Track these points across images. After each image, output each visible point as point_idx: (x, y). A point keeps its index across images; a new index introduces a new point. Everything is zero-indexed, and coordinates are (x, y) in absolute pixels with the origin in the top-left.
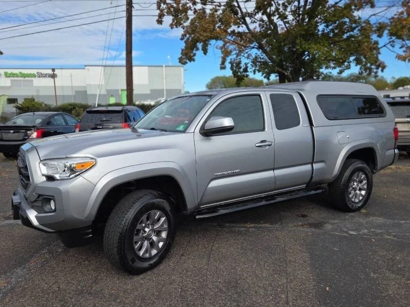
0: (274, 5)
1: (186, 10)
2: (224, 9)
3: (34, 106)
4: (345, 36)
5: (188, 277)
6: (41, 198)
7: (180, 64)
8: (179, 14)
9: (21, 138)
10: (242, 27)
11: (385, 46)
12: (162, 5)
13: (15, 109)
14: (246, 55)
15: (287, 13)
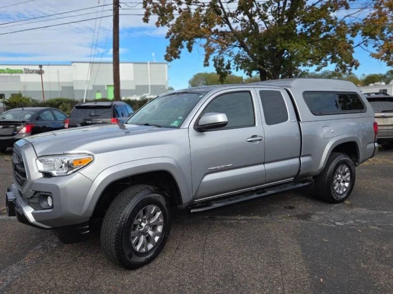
0: (255, 6)
1: (171, 9)
2: (208, 9)
3: (21, 101)
4: (322, 36)
5: (184, 271)
6: (37, 195)
7: (166, 61)
8: (165, 14)
9: (11, 134)
10: (225, 26)
11: (359, 45)
12: (148, 4)
13: (2, 104)
14: (228, 53)
15: (267, 14)
